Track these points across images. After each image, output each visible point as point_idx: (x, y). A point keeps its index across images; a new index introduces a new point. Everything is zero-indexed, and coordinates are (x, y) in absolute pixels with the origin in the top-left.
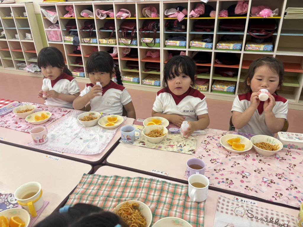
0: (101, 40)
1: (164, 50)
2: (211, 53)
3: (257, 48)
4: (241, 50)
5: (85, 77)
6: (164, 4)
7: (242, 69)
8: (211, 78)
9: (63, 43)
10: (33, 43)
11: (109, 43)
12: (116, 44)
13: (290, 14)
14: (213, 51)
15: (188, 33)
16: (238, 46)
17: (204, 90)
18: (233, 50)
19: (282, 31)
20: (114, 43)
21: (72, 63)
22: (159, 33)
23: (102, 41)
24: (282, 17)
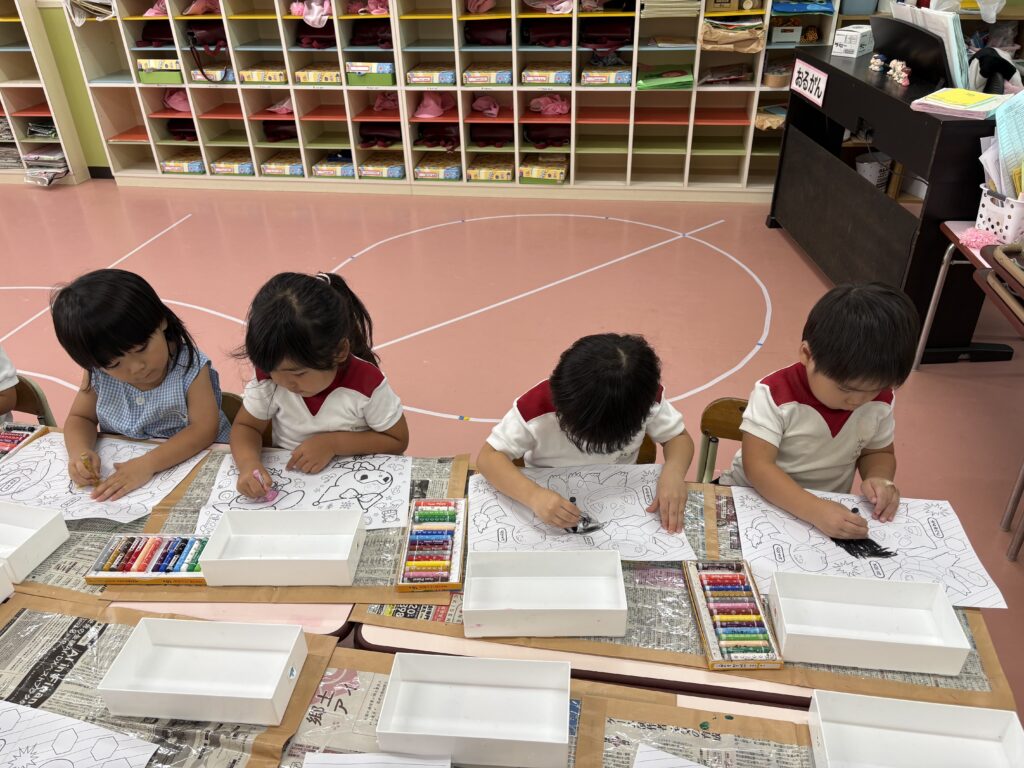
0: (245, 74)
1: (407, 92)
2: (511, 93)
3: (604, 79)
4: (570, 84)
5: (204, 172)
7: (577, 125)
8: (516, 149)
9: (135, 85)
10: (41, 89)
11: (267, 80)
12: (287, 82)
14: (515, 89)
15: (456, 50)
16: (562, 75)
17: (505, 178)
18: (556, 84)
19: (640, 43)
20: (283, 80)
21: (163, 138)
22: (392, 53)
23: (248, 77)
24: (637, 15)
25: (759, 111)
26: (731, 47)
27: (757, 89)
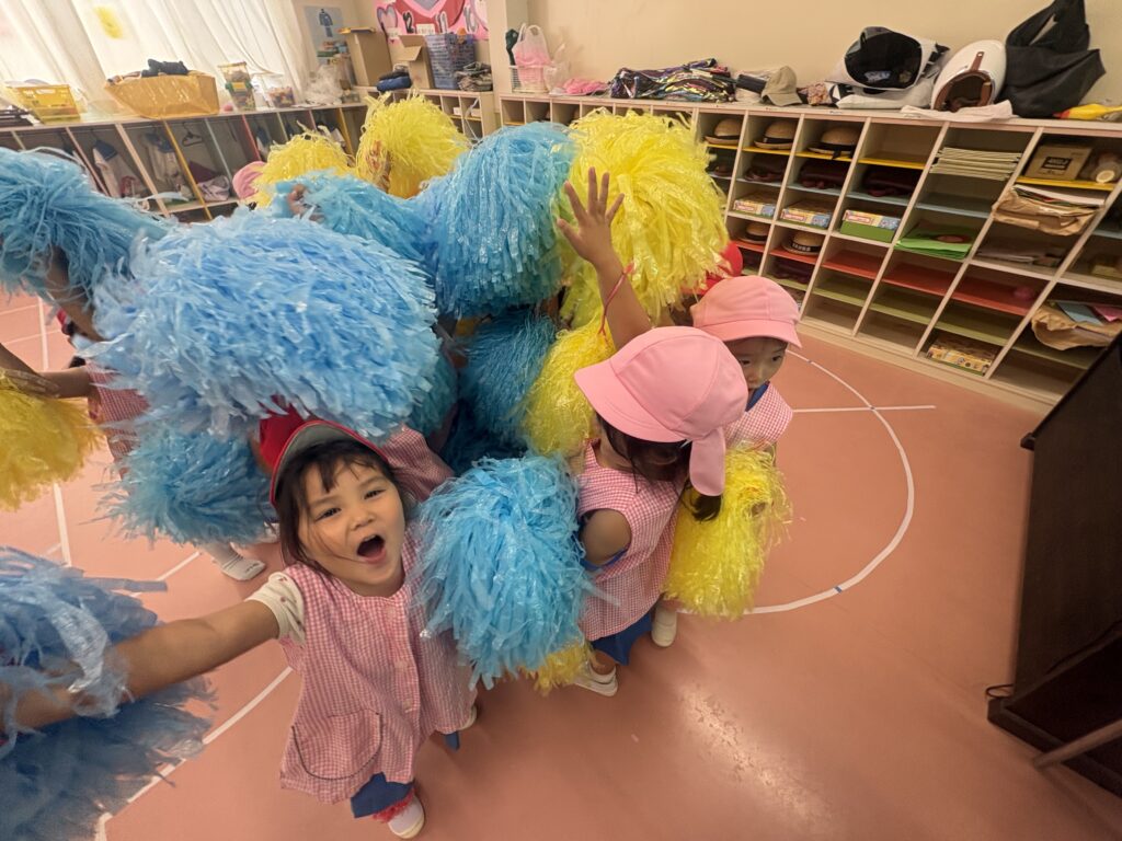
2: (769, 226)
4: (827, 228)
6: (700, 113)
7: (821, 268)
13: (943, 162)
14: (774, 223)
15: (733, 179)
16: (822, 218)
18: (811, 225)
19: (921, 200)
24: (927, 168)
25: (1046, 303)
26: (1035, 224)
27: (1055, 278)
